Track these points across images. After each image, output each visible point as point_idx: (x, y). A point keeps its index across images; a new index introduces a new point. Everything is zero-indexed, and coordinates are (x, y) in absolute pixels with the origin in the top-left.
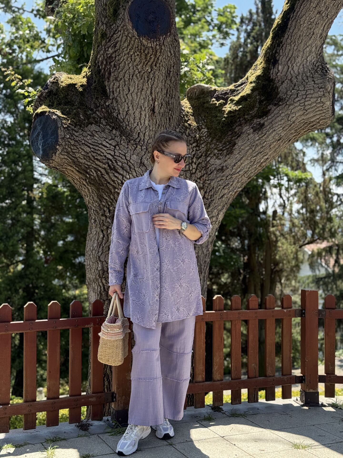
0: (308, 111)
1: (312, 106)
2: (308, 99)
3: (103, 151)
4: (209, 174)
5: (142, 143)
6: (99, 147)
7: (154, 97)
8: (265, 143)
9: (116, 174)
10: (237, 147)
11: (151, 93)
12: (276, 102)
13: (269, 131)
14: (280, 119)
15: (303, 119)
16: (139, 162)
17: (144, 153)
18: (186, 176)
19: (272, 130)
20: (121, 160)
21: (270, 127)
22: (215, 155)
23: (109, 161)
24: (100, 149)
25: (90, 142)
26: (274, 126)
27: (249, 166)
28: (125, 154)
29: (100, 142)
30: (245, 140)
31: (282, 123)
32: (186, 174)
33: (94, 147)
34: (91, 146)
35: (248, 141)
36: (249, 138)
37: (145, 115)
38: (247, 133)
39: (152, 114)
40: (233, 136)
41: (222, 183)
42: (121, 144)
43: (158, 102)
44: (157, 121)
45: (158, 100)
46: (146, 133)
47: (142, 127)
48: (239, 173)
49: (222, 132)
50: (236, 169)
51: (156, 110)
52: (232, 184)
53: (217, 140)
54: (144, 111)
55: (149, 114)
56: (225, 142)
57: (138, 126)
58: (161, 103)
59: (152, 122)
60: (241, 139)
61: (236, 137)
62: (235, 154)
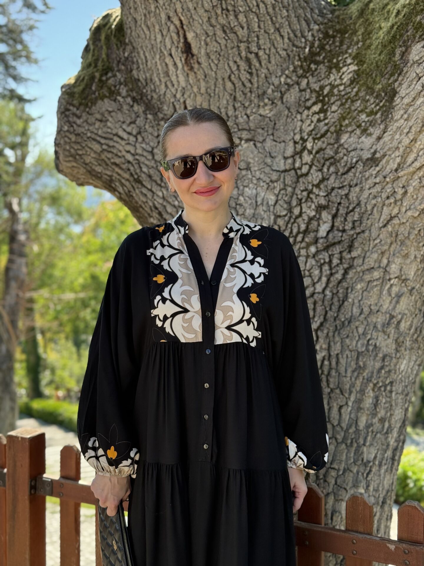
3: (121, 148)
4: (343, 174)
6: (114, 141)
9: (144, 191)
10: (399, 100)
18: (284, 182)
20: (147, 162)
22: (359, 126)
23: (130, 165)
24: (115, 144)
25: (100, 132)
28: (153, 149)
29: (114, 132)
30: (412, 81)
32: (284, 179)
33: (107, 141)
34: (103, 141)
35: (420, 82)
36: (420, 75)
37: (175, 64)
38: (414, 63)
39: (190, 60)
40: (392, 75)
41: (378, 192)
42: (146, 131)
43: (194, 32)
44: (206, 72)
45: (193, 28)
46: (187, 102)
47: (177, 90)
48: (414, 165)
49: (378, 67)
50: (404, 157)
51: (195, 51)
52: (406, 192)
53: (368, 88)
54: (170, 57)
55: (181, 60)
56: (379, 90)
57: (168, 90)
58: (202, 31)
59: (196, 77)
60: (406, 78)
61: (396, 75)
62: (395, 118)
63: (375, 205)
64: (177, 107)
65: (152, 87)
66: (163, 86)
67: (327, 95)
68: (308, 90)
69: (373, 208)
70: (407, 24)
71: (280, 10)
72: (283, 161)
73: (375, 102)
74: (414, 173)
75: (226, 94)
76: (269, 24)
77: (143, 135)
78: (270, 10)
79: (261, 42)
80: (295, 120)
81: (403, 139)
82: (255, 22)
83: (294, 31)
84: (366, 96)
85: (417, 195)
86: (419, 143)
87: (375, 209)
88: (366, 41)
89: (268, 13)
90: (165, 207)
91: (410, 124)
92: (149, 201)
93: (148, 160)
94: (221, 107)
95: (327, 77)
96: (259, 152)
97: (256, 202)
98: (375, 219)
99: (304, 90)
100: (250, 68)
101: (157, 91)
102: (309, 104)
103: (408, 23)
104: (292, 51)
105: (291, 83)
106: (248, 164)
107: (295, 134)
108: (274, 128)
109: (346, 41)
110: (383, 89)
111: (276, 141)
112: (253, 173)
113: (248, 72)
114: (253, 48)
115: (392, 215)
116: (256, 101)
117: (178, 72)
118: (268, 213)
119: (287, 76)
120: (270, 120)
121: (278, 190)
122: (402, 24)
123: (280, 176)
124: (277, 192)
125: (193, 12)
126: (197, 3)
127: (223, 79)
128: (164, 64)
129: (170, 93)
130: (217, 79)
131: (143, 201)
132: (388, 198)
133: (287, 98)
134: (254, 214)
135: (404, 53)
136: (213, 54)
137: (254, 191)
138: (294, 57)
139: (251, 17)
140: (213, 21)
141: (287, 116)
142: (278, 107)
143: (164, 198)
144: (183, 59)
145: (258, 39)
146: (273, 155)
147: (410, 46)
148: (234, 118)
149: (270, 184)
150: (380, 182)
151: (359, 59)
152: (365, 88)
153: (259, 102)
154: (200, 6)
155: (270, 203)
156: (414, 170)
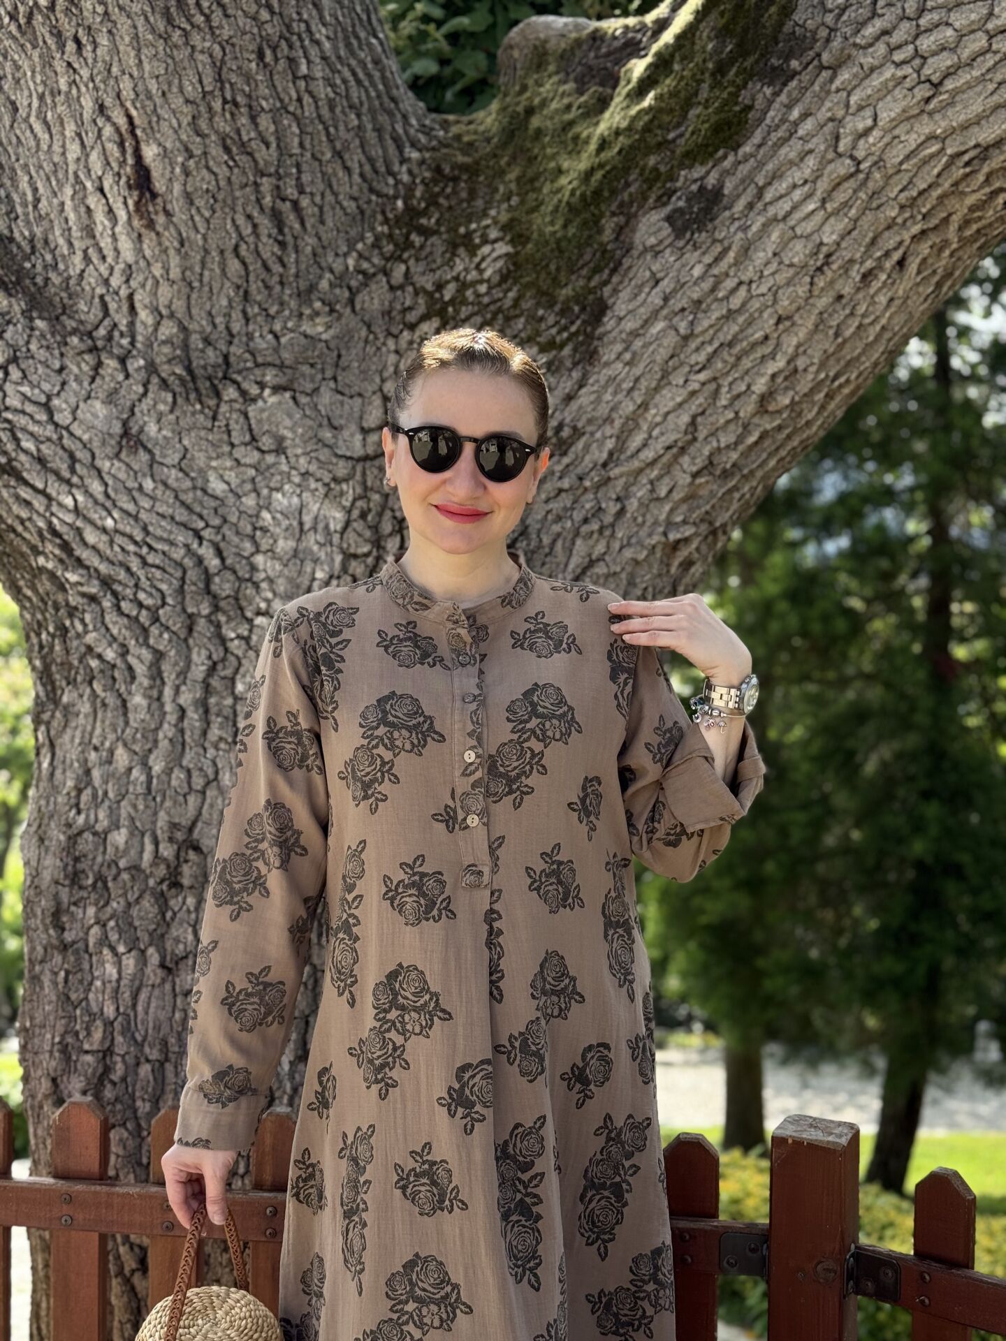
0: (949, 85)
1: (966, 54)
2: (935, 16)
5: (125, 342)
7: (122, 121)
8: (742, 292)
9: (25, 493)
10: (612, 323)
11: (102, 108)
12: (775, 62)
13: (745, 229)
14: (792, 155)
15: (932, 137)
16: (117, 428)
17: (141, 390)
18: (364, 483)
19: (761, 220)
20: (35, 428)
21: (750, 206)
26: (768, 196)
27: (685, 419)
28: (49, 398)
30: (640, 287)
31: (808, 173)
32: (364, 474)
35: (658, 289)
36: (659, 275)
37: (110, 212)
38: (646, 250)
39: (146, 205)
40: (597, 270)
41: (565, 509)
42: (33, 357)
43: (160, 145)
44: (184, 235)
45: (158, 136)
46: (137, 297)
47: (112, 269)
48: (642, 455)
49: (561, 251)
50: (622, 439)
51: (159, 185)
52: (621, 512)
53: (541, 293)
54: (99, 194)
55: (125, 203)
56: (568, 300)
57: (91, 267)
58: (178, 144)
59: (160, 244)
60: (627, 281)
61: (607, 271)
62: (605, 359)
63: (559, 535)
64: (112, 306)
65: (48, 257)
66: (78, 259)
67: (452, 301)
68: (410, 289)
69: (554, 541)
70: (627, 170)
71: (343, 112)
72: (359, 437)
73: (557, 323)
74: (640, 471)
75: (228, 284)
76: (321, 141)
77: (23, 366)
78: (325, 112)
79: (306, 178)
80: (384, 349)
81: (620, 403)
82: (293, 133)
83: (371, 160)
84: (537, 309)
85: (644, 516)
86: (653, 411)
87: (559, 544)
88: (527, 193)
89: (319, 117)
90: (79, 531)
91: (637, 371)
92: (35, 517)
93: (38, 422)
94: (214, 312)
95: (447, 263)
96: (305, 416)
97: (301, 524)
98: (558, 565)
99: (401, 287)
100: (281, 231)
101: (61, 266)
102: (412, 317)
103: (629, 168)
104: (369, 202)
105: (372, 271)
106: (280, 440)
107: (383, 381)
108: (337, 365)
109: (482, 191)
110: (577, 299)
111: (342, 394)
112: (293, 460)
113: (276, 240)
114: (289, 191)
115: (594, 557)
116: (293, 304)
117: (118, 229)
118: (329, 549)
119: (360, 256)
120: (328, 348)
121: (350, 499)
122: (614, 168)
123: (354, 468)
124: (348, 504)
125: (159, 101)
126: (170, 84)
127: (222, 252)
128: (83, 209)
129: (96, 274)
130: (207, 251)
131: (18, 517)
132: (586, 521)
133: (363, 302)
134: (296, 551)
135: (621, 228)
136: (201, 197)
137: (295, 500)
138: (373, 216)
139: (285, 122)
140: (203, 125)
141: (366, 341)
142: (344, 321)
143: (77, 510)
144: (130, 202)
145: (299, 171)
146: (336, 423)
147: (635, 215)
148: (244, 339)
149: (333, 485)
150: (571, 488)
151: (515, 231)
152: (534, 291)
153: (300, 306)
154: (175, 90)
155: (332, 527)
156: (642, 465)
